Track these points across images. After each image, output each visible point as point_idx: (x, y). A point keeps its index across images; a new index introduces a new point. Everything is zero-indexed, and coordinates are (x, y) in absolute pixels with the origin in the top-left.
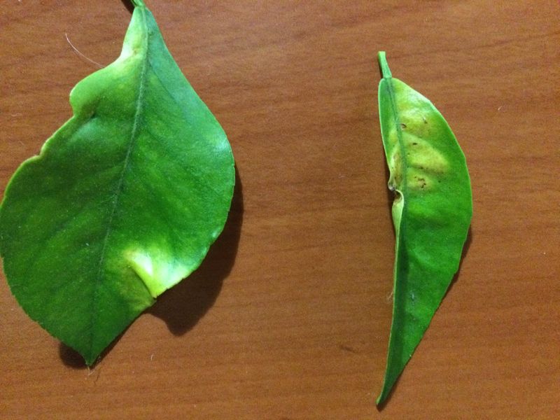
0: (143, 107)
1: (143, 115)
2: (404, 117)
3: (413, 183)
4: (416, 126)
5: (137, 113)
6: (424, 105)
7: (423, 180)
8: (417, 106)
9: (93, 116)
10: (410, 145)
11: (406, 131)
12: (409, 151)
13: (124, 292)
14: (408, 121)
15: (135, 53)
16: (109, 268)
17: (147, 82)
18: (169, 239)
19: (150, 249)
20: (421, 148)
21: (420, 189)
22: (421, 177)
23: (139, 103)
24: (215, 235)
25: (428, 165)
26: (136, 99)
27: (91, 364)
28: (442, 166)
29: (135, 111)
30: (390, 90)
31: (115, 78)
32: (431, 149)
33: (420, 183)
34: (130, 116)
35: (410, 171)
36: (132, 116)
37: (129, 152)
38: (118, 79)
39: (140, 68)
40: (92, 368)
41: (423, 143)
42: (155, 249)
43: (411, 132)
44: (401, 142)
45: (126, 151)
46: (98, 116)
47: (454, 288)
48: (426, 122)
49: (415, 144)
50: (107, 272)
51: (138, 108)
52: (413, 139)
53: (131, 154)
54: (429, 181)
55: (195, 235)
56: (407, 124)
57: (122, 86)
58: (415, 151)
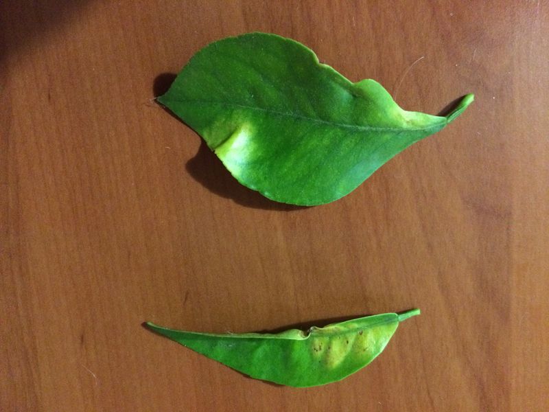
0: (365, 131)
1: (357, 131)
2: (368, 333)
3: (317, 342)
4: (362, 342)
5: (359, 128)
6: (378, 348)
7: (320, 349)
8: (376, 343)
9: (354, 96)
10: (346, 338)
11: (357, 336)
12: (342, 338)
13: (217, 124)
14: (365, 336)
15: (408, 122)
16: (235, 112)
17: (385, 132)
18: (261, 158)
19: (252, 143)
20: (345, 346)
21: (313, 348)
22: (322, 348)
23: (367, 128)
24: (267, 194)
25: (332, 353)
26: (371, 126)
27: (158, 100)
28: (332, 363)
29: (361, 126)
30: (389, 321)
31: (386, 109)
32: (344, 354)
33: (317, 347)
34: (357, 122)
35: (327, 339)
36: (357, 124)
37: (328, 123)
38: (385, 112)
39: (395, 127)
40: (155, 101)
41: (349, 348)
42: (253, 147)
43: (357, 339)
44: (349, 332)
45: (328, 121)
46: (354, 99)
47: (239, 375)
48: (364, 350)
49: (348, 342)
50: (232, 111)
51: (363, 128)
52: (351, 341)
53: (326, 124)
54: (319, 354)
55: (265, 178)
56: (363, 336)
57: (379, 115)
58: (342, 343)
